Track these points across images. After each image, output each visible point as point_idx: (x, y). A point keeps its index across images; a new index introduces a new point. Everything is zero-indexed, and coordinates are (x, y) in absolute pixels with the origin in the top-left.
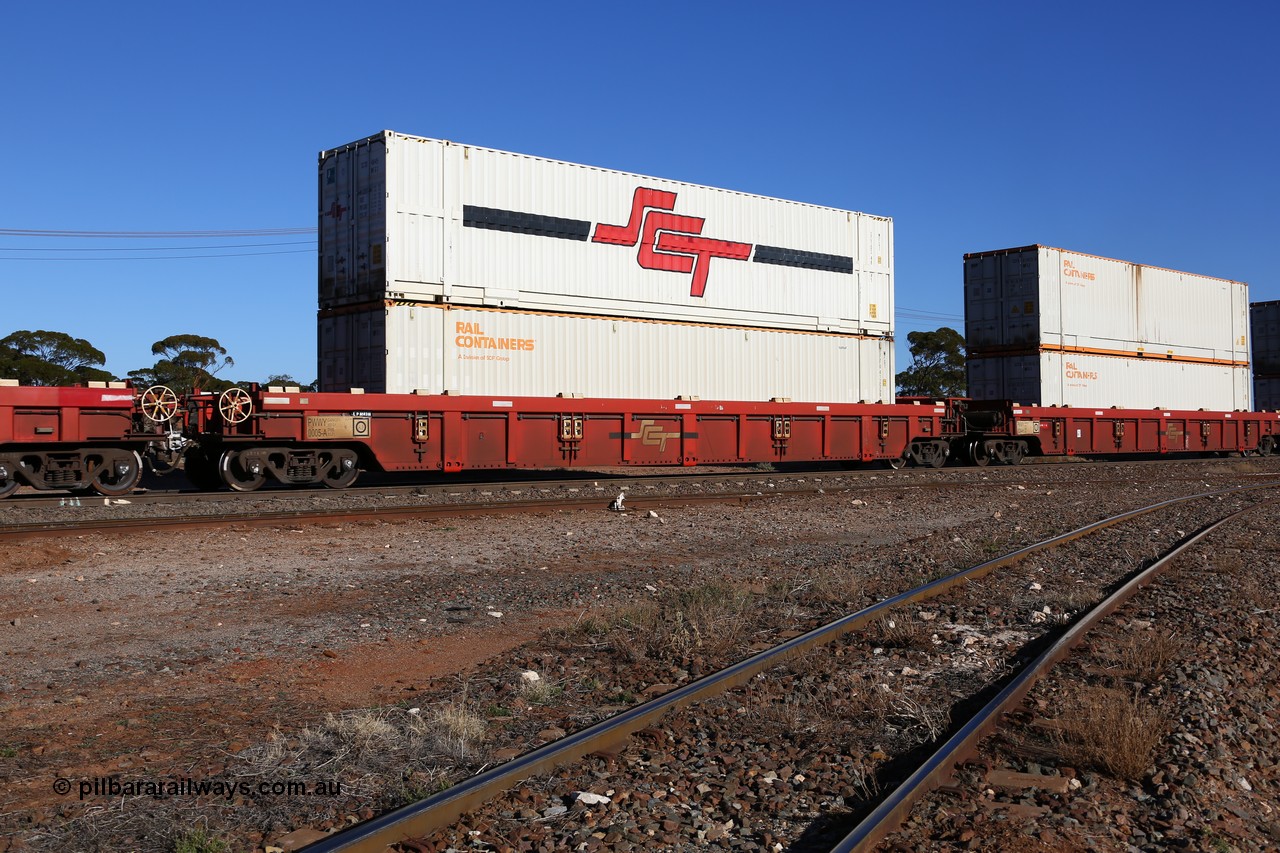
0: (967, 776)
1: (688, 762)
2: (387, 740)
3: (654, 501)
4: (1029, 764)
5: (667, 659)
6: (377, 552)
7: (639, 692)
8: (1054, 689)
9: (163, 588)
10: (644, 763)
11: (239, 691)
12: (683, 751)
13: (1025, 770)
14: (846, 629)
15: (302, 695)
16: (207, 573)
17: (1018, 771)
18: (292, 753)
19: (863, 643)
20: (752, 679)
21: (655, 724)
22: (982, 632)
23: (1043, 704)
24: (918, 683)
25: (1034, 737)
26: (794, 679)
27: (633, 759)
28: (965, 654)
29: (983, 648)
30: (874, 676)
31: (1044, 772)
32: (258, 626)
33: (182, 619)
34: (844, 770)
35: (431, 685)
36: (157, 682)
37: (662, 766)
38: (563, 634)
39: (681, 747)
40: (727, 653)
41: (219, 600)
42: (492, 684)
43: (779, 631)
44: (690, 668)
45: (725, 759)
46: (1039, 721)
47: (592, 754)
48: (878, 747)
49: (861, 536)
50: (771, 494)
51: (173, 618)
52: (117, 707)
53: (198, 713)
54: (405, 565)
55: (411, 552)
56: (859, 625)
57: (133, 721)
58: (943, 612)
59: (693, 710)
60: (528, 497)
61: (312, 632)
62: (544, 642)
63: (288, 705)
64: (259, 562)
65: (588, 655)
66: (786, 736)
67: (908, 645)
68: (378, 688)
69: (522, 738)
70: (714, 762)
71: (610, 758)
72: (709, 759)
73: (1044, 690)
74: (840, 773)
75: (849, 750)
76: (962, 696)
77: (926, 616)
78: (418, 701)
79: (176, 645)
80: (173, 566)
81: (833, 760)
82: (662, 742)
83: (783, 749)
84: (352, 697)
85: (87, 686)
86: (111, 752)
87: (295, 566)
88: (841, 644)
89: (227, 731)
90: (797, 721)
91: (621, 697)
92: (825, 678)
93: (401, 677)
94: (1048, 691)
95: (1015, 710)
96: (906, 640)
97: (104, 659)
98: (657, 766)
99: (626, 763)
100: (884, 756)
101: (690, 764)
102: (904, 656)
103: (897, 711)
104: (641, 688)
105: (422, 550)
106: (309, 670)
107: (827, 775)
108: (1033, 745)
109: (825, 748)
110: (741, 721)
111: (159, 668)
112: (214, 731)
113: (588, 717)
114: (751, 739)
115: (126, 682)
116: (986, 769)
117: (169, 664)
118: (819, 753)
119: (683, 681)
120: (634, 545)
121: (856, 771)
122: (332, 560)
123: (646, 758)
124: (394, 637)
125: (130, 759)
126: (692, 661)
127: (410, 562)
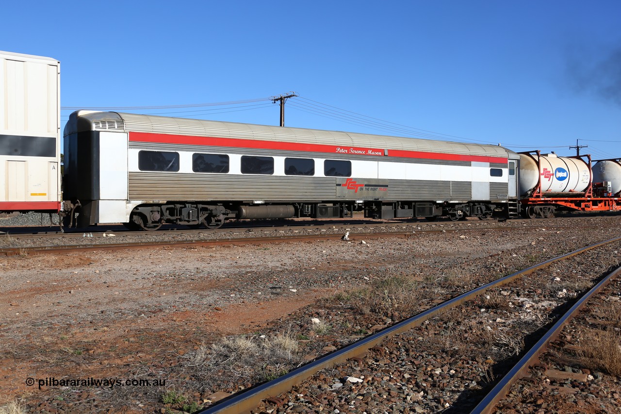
0: (536, 372)
1: (397, 363)
2: (253, 351)
3: (363, 236)
4: (566, 367)
5: (380, 313)
6: (233, 260)
7: (368, 329)
8: (574, 330)
9: (136, 277)
10: (375, 363)
11: (178, 326)
12: (394, 358)
13: (564, 370)
14: (466, 299)
15: (208, 328)
16: (155, 270)
17: (560, 370)
18: (209, 356)
19: (475, 306)
20: (423, 324)
21: (379, 344)
22: (533, 301)
23: (569, 337)
24: (505, 326)
25: (566, 354)
26: (443, 323)
27: (370, 362)
28: (526, 312)
29: (534, 309)
30: (482, 323)
31: (574, 371)
32: (182, 295)
33: (147, 291)
34: (474, 368)
35: (268, 324)
36: (139, 321)
37: (385, 364)
38: (327, 300)
39: (393, 356)
40: (409, 310)
41: (163, 283)
42: (297, 324)
43: (432, 300)
44: (392, 317)
45: (415, 362)
46: (568, 346)
47: (351, 359)
48: (489, 357)
49: (466, 253)
50: (420, 232)
51: (142, 291)
52: (123, 332)
53: (160, 336)
54: (247, 266)
55: (249, 260)
56: (472, 296)
57: (132, 339)
58: (513, 291)
59: (397, 338)
60: (302, 234)
61: (208, 298)
62: (319, 304)
63: (202, 333)
64: (179, 264)
65: (342, 311)
66: (443, 351)
67: (497, 307)
68: (243, 325)
69: (315, 350)
70: (410, 363)
71: (360, 360)
72: (407, 362)
73: (569, 331)
74: (472, 369)
75: (475, 358)
76: (528, 333)
77: (505, 293)
78: (264, 331)
79: (146, 304)
80: (138, 266)
81: (468, 363)
82: (383, 354)
83: (442, 357)
84: (231, 329)
85: (108, 322)
86: (124, 353)
87: (195, 266)
88: (464, 306)
89: (175, 345)
90: (448, 343)
91: (361, 331)
92: (459, 323)
93: (253, 320)
94: (571, 331)
95: (555, 340)
96: (496, 305)
97: (114, 310)
98: (383, 365)
99: (367, 363)
100: (492, 362)
101: (398, 364)
102: (496, 313)
103: (497, 340)
104: (369, 327)
105: (255, 259)
106: (209, 316)
107: (466, 371)
108: (566, 357)
109: (463, 357)
110: (420, 343)
111: (139, 314)
112: (170, 344)
113: (346, 341)
114: (426, 352)
115: (125, 321)
116: (545, 369)
117: (144, 313)
118: (460, 360)
119: (389, 324)
120: (356, 257)
121: (480, 369)
122: (212, 264)
123: (377, 361)
124: (246, 301)
125: (133, 357)
126: (393, 314)
127: (249, 265)
